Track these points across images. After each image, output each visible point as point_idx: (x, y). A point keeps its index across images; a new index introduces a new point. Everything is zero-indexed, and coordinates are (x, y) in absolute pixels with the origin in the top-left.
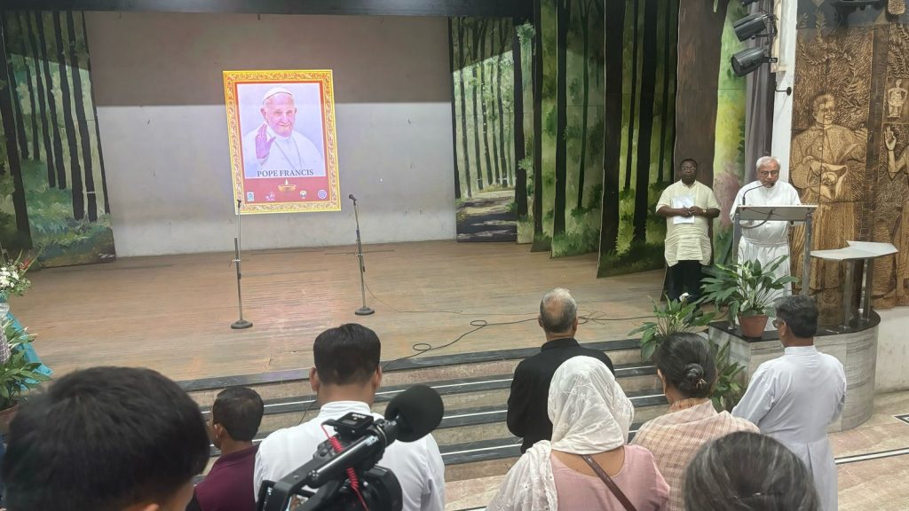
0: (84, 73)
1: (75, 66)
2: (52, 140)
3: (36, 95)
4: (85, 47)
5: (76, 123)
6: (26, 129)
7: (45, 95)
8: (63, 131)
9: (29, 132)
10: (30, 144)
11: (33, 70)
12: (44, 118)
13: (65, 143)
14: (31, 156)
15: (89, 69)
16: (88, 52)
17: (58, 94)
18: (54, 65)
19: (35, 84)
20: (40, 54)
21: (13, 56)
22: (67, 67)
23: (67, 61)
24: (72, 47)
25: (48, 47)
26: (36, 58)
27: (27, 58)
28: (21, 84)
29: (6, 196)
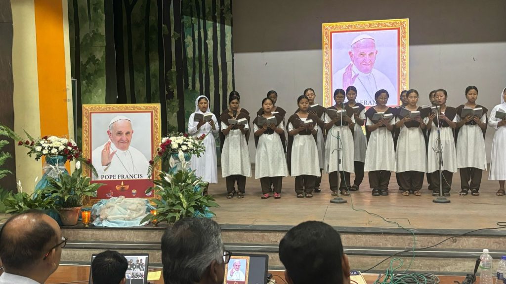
0: (228, 28)
1: (223, 23)
2: (204, 75)
3: (197, 44)
4: (230, 9)
5: (220, 64)
6: (188, 68)
7: (201, 44)
8: (211, 69)
9: (190, 70)
10: (190, 78)
11: (196, 27)
12: (200, 60)
13: (212, 77)
14: (190, 87)
15: (232, 25)
16: (232, 14)
17: (210, 43)
18: (210, 23)
19: (196, 37)
20: (201, 16)
21: (185, 17)
22: (217, 24)
23: (218, 20)
24: (222, 10)
25: (207, 10)
26: (199, 18)
27: (193, 19)
28: (188, 36)
29: (173, 113)
